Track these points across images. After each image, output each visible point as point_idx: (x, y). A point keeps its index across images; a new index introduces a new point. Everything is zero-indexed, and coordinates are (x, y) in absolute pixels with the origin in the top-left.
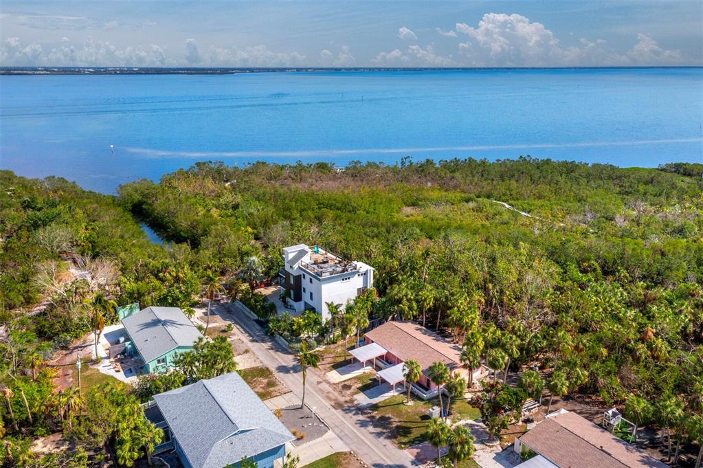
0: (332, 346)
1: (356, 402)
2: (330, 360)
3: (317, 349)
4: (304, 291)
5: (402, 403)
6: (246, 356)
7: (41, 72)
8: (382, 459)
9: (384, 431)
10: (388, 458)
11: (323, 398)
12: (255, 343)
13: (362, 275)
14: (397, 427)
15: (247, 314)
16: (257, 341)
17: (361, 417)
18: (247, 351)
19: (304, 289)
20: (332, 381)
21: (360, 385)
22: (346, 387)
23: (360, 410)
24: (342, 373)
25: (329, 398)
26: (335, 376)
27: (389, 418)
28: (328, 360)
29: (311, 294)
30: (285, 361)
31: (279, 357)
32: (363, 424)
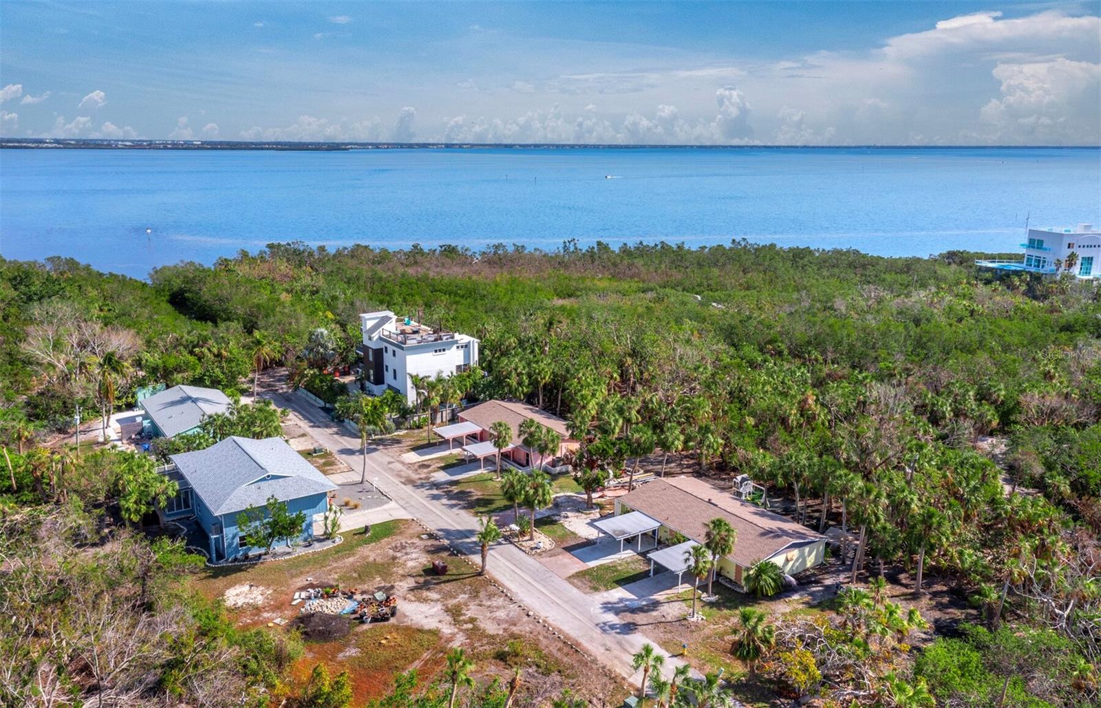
0: (416, 431)
1: (432, 479)
2: (409, 443)
3: (396, 433)
4: (387, 370)
5: (491, 479)
6: (302, 439)
7: (50, 145)
8: (450, 524)
9: (461, 502)
10: (458, 524)
11: (393, 476)
12: (315, 429)
13: (462, 347)
14: (478, 499)
15: (312, 402)
16: (319, 427)
17: (435, 492)
18: (303, 435)
19: (387, 366)
20: (407, 461)
21: (443, 465)
22: (423, 466)
23: (436, 485)
24: (420, 455)
25: (399, 476)
26: (413, 457)
27: (470, 492)
28: (408, 442)
29: (395, 371)
30: (352, 445)
31: (345, 440)
32: (435, 497)
